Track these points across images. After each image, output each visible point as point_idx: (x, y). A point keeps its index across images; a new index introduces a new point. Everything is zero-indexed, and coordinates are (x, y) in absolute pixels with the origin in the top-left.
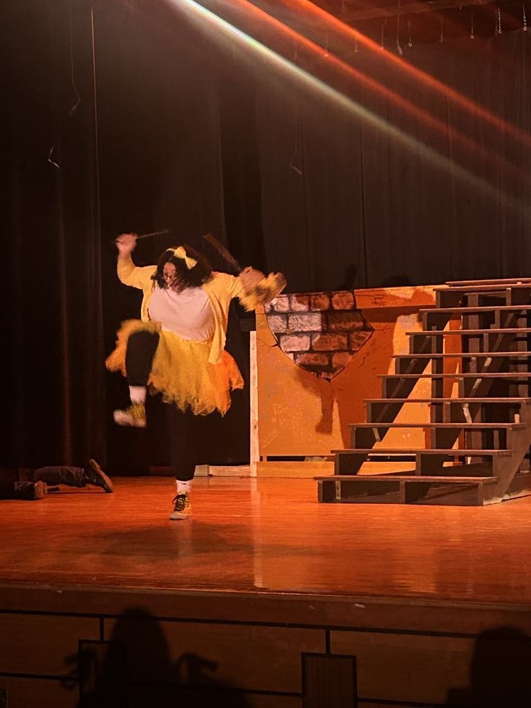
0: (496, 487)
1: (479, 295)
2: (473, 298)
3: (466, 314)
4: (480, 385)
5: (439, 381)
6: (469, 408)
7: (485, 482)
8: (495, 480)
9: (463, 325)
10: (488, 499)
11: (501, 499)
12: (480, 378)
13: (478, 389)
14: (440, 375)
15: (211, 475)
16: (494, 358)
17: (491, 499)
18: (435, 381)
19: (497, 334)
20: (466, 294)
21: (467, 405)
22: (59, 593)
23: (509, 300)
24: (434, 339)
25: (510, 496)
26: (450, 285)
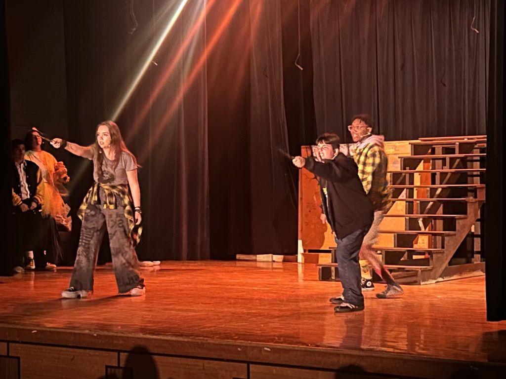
0: (432, 273)
1: (443, 147)
2: (439, 149)
3: (434, 159)
4: (432, 206)
5: (411, 204)
6: (423, 221)
7: (422, 269)
8: (430, 269)
9: (432, 167)
10: (424, 280)
11: (434, 281)
12: (432, 201)
13: (430, 209)
14: (411, 199)
15: (274, 261)
16: (443, 188)
17: (428, 281)
18: (407, 203)
19: (447, 173)
20: (434, 146)
21: (421, 219)
22: (94, 336)
23: (457, 151)
24: (408, 176)
25: (443, 278)
26: (422, 140)
